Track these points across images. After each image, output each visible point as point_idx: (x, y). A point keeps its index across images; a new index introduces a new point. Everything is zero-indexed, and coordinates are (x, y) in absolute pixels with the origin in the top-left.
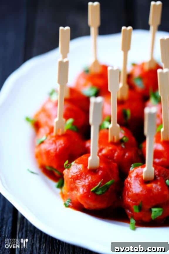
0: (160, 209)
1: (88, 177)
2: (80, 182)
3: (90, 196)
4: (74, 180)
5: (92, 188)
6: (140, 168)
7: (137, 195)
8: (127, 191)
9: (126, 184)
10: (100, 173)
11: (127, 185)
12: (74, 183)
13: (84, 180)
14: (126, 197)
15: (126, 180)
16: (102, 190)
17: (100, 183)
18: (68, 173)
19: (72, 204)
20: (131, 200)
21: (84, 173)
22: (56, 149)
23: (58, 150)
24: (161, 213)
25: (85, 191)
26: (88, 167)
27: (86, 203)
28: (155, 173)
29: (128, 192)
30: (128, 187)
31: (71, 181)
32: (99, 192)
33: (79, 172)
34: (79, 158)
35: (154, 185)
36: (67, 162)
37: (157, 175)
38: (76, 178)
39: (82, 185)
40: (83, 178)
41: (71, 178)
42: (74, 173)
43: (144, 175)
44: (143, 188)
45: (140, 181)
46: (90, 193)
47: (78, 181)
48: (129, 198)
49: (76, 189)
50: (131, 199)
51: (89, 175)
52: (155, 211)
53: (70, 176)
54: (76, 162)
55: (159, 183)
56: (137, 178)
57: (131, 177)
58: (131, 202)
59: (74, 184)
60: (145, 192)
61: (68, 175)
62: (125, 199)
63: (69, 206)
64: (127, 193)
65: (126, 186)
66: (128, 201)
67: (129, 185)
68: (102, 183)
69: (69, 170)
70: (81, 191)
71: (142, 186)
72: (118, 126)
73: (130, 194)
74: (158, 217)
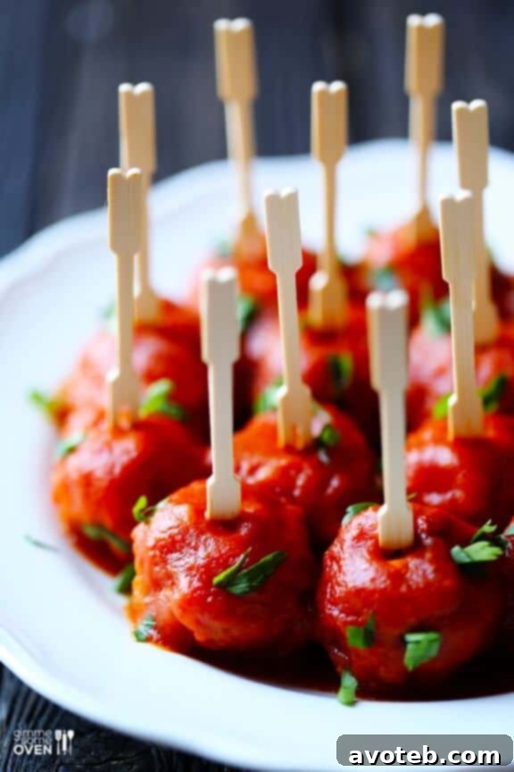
0: (432, 636)
1: (206, 540)
2: (179, 559)
3: (210, 599)
4: (161, 552)
5: (215, 575)
6: (370, 512)
7: (359, 592)
8: (329, 585)
9: (329, 563)
10: (244, 531)
11: (331, 566)
12: (165, 562)
13: (192, 551)
14: (326, 602)
15: (327, 552)
16: (250, 580)
17: (242, 556)
18: (145, 534)
19: (159, 633)
20: (341, 612)
21: (191, 531)
22: (113, 467)
23: (117, 470)
24: (434, 651)
25: (196, 584)
26: (207, 515)
27: (198, 623)
28: (416, 526)
29: (332, 588)
30: (332, 573)
31: (154, 556)
32: (241, 587)
33: (178, 526)
34: (182, 491)
35: (412, 562)
36: (142, 502)
37: (423, 531)
38: (171, 546)
39: (188, 566)
40: (189, 544)
41: (154, 548)
42: (164, 532)
43: (379, 531)
44: (377, 571)
45: (370, 553)
46: (212, 589)
47: (175, 555)
48: (335, 603)
49: (170, 582)
50: (340, 606)
51: (208, 535)
52: (417, 642)
53: (151, 542)
54: (170, 501)
55: (428, 555)
56: (362, 543)
57: (342, 543)
58: (342, 615)
59: (164, 568)
60: (385, 582)
61: (145, 540)
62: (324, 607)
63: (149, 639)
64: (329, 590)
65: (328, 569)
66: (331, 615)
67: (335, 567)
68: (247, 560)
69: (147, 523)
70: (184, 584)
71: (375, 565)
72: (306, 391)
73: (339, 591)
74: (426, 660)
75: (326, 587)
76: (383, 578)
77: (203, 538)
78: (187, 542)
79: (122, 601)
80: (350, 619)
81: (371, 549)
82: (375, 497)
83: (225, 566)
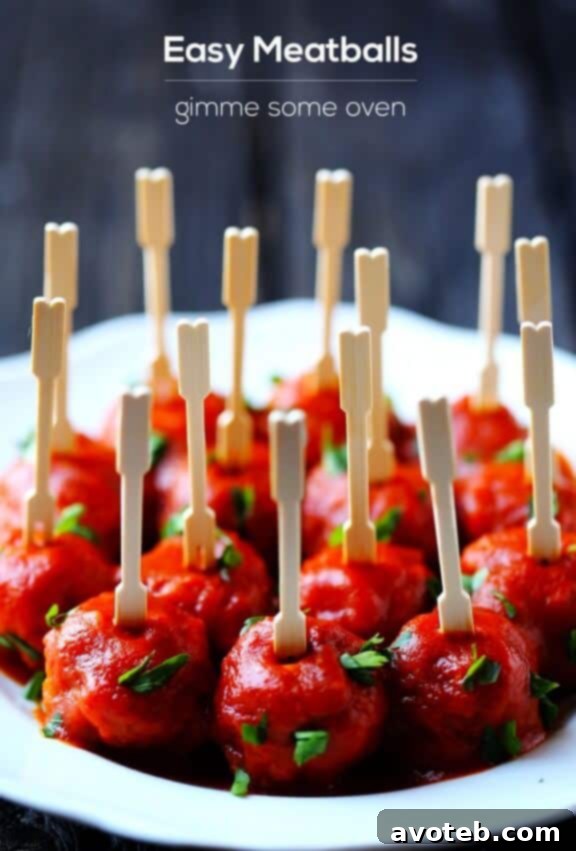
0: (321, 734)
1: (113, 643)
2: (87, 660)
3: (115, 697)
4: (71, 654)
5: (121, 674)
6: (266, 621)
7: (254, 693)
8: (227, 688)
9: (226, 668)
10: (149, 636)
11: (228, 671)
12: (73, 663)
13: (100, 653)
14: (223, 703)
15: (225, 659)
16: (153, 680)
17: (146, 658)
18: (56, 638)
19: (66, 729)
20: (237, 711)
21: (100, 634)
22: (27, 579)
23: (32, 581)
24: (321, 748)
25: (103, 682)
26: (115, 621)
27: (104, 720)
28: (308, 635)
29: (229, 690)
30: (230, 676)
31: (64, 658)
32: (144, 686)
33: (87, 630)
34: (92, 600)
35: (304, 666)
36: (54, 610)
37: (315, 639)
38: (80, 648)
39: (96, 666)
40: (97, 647)
41: (64, 650)
42: (74, 635)
43: (274, 638)
44: (271, 673)
45: (265, 657)
46: (118, 688)
47: (84, 657)
48: (232, 702)
49: (78, 682)
50: (236, 706)
51: (116, 639)
52: (306, 740)
53: (61, 645)
54: (81, 609)
55: (319, 660)
56: (257, 649)
57: (239, 649)
58: (238, 715)
59: (73, 668)
60: (277, 683)
61: (56, 644)
62: (221, 708)
63: (56, 736)
64: (226, 692)
65: (225, 674)
66: (227, 715)
67: (232, 671)
68: (151, 661)
69: (59, 629)
70: (91, 683)
71: (270, 668)
72: (211, 513)
73: (236, 692)
74: (313, 756)
75: (223, 688)
76: (276, 680)
77: (110, 641)
78: (96, 644)
79: (32, 706)
80: (244, 718)
81: (266, 654)
82: (271, 610)
83: (130, 666)
